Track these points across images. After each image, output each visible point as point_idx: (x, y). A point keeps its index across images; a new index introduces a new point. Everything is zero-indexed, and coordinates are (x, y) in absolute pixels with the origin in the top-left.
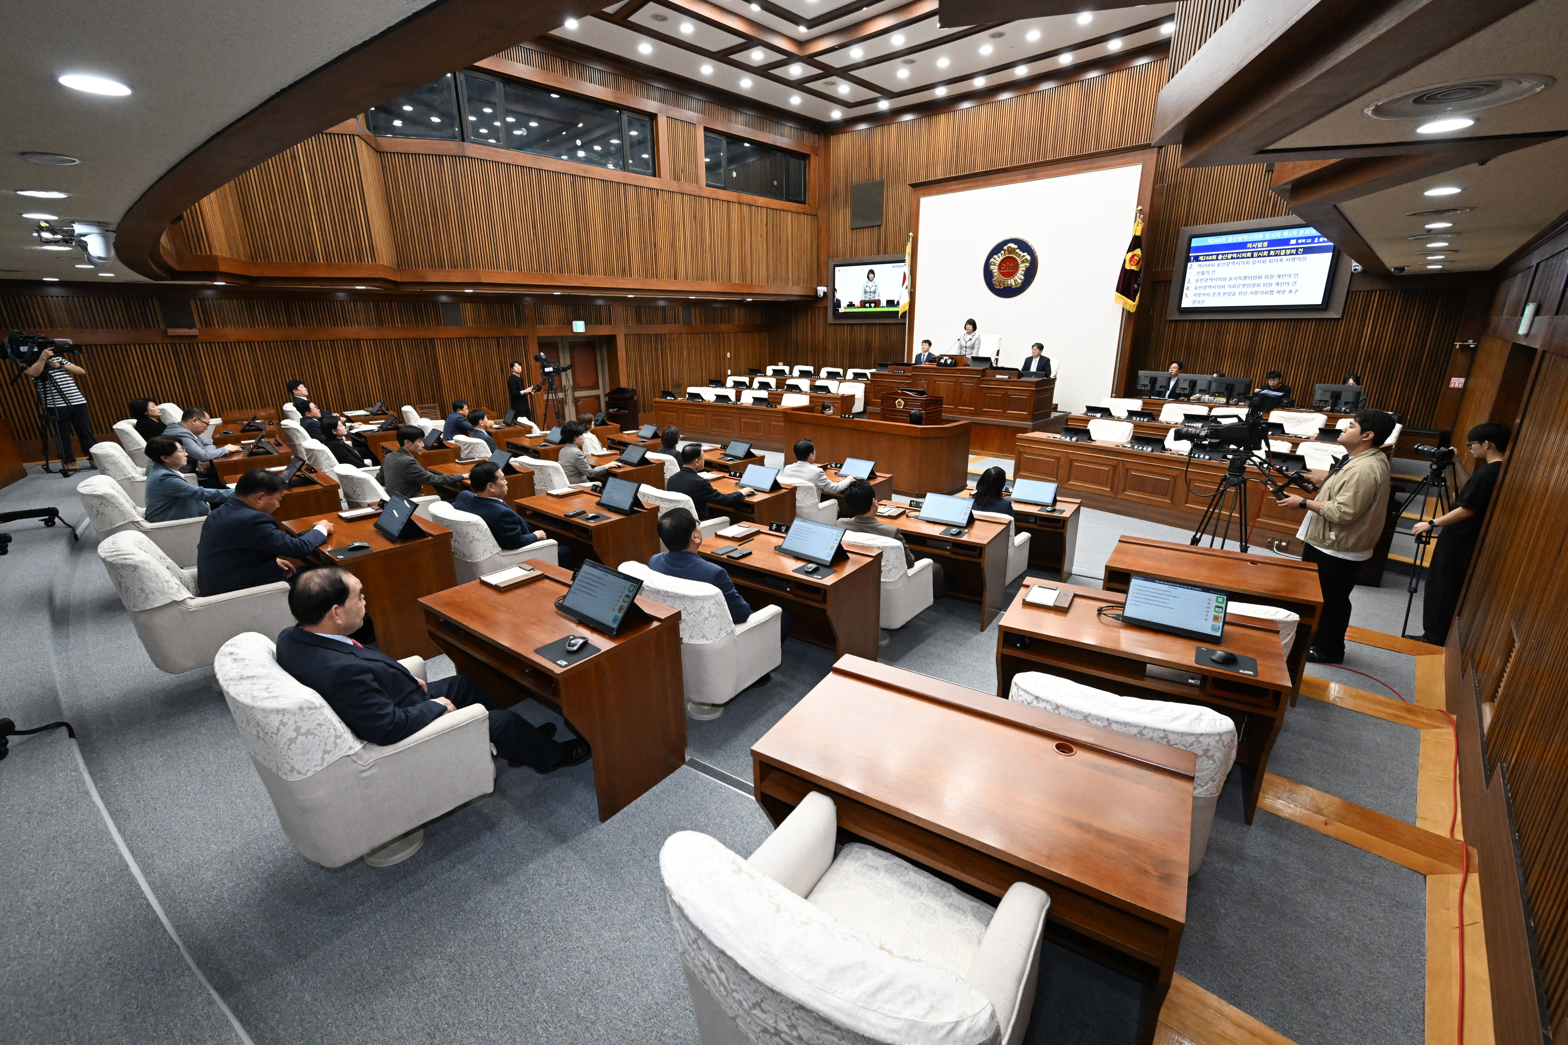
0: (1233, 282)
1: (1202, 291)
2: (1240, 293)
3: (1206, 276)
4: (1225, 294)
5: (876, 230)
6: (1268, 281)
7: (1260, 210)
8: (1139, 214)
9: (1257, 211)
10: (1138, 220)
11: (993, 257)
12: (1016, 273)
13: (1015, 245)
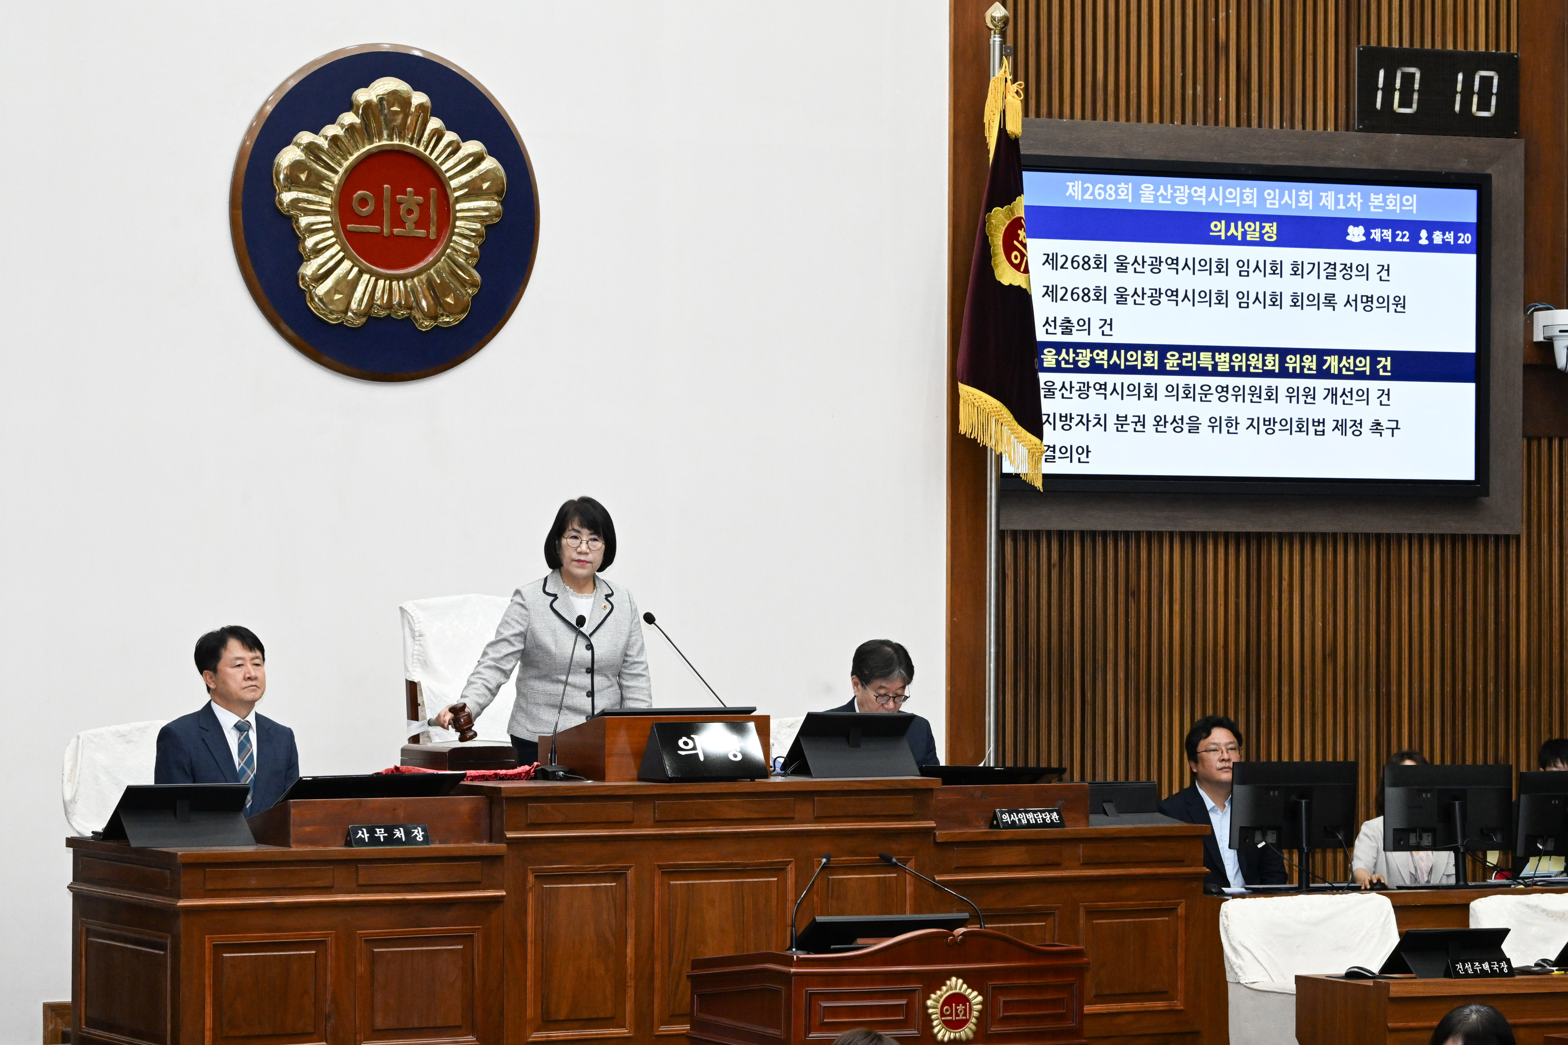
2: (1215, 423)
4: (1160, 422)
7: (1200, 89)
8: (996, 40)
9: (1190, 92)
10: (1001, 68)
11: (288, 143)
12: (433, 244)
13: (415, 89)
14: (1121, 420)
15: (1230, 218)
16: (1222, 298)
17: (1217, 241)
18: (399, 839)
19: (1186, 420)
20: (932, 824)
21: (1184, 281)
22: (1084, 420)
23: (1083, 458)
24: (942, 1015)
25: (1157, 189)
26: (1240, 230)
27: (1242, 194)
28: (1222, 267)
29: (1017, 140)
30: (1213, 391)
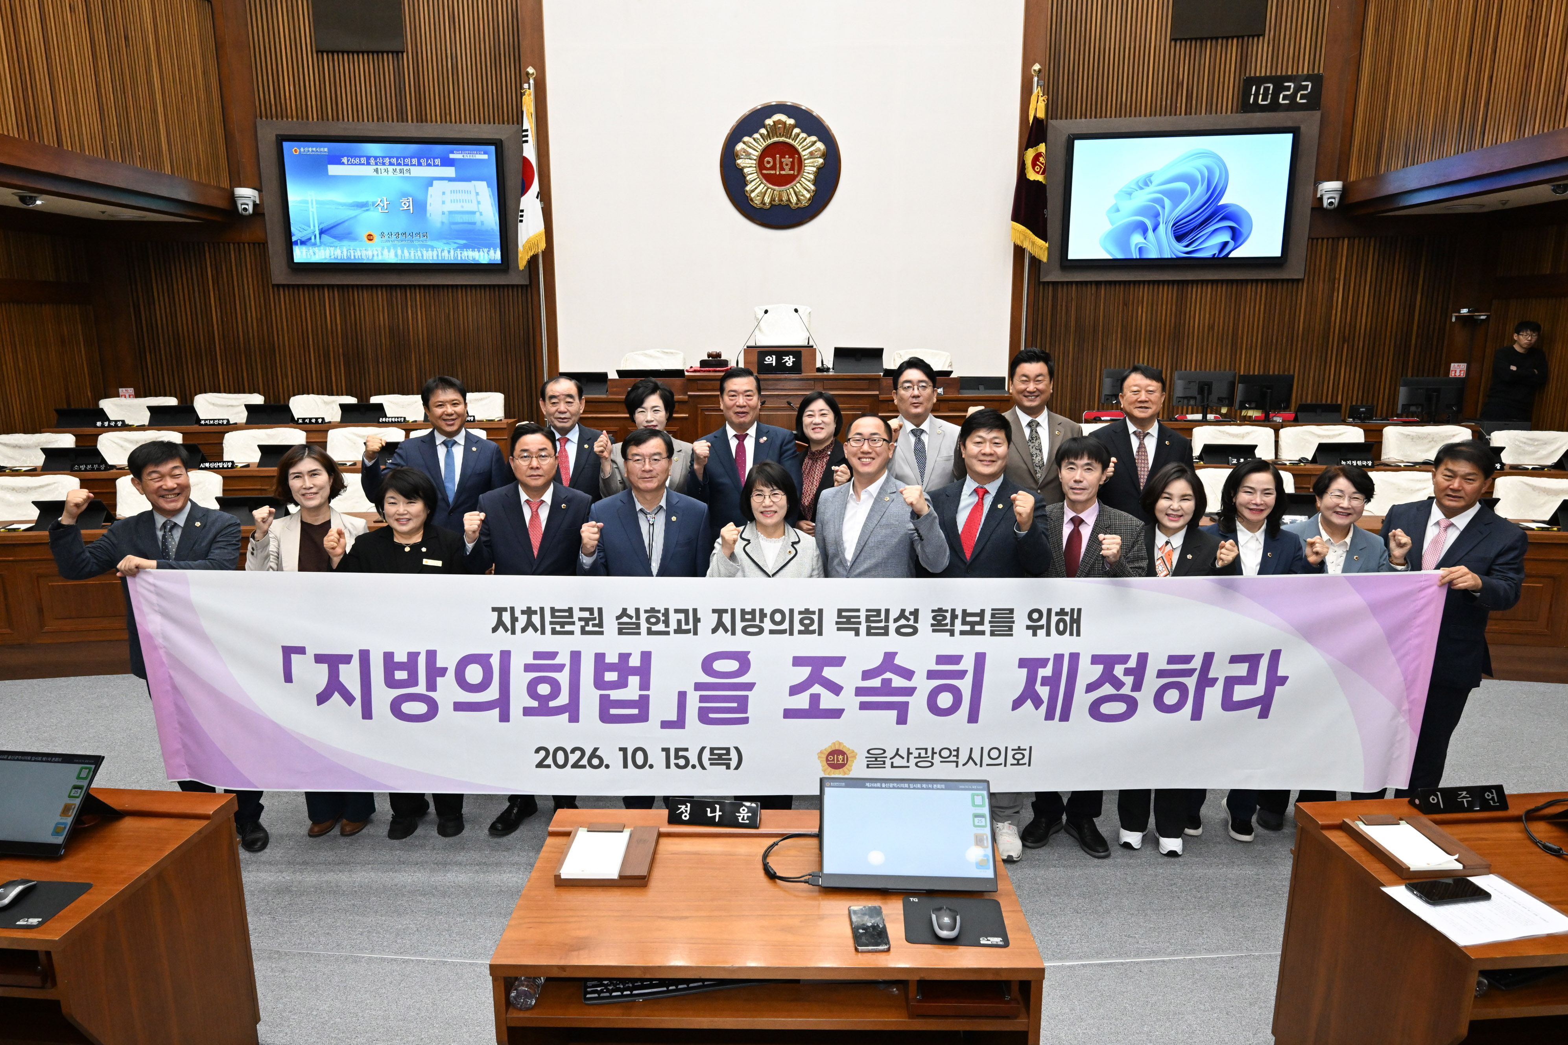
5: (389, 61)
7: (1169, 102)
8: (1036, 79)
9: (1164, 103)
10: (1036, 90)
11: (740, 141)
12: (796, 177)
13: (789, 117)
29: (1042, 120)
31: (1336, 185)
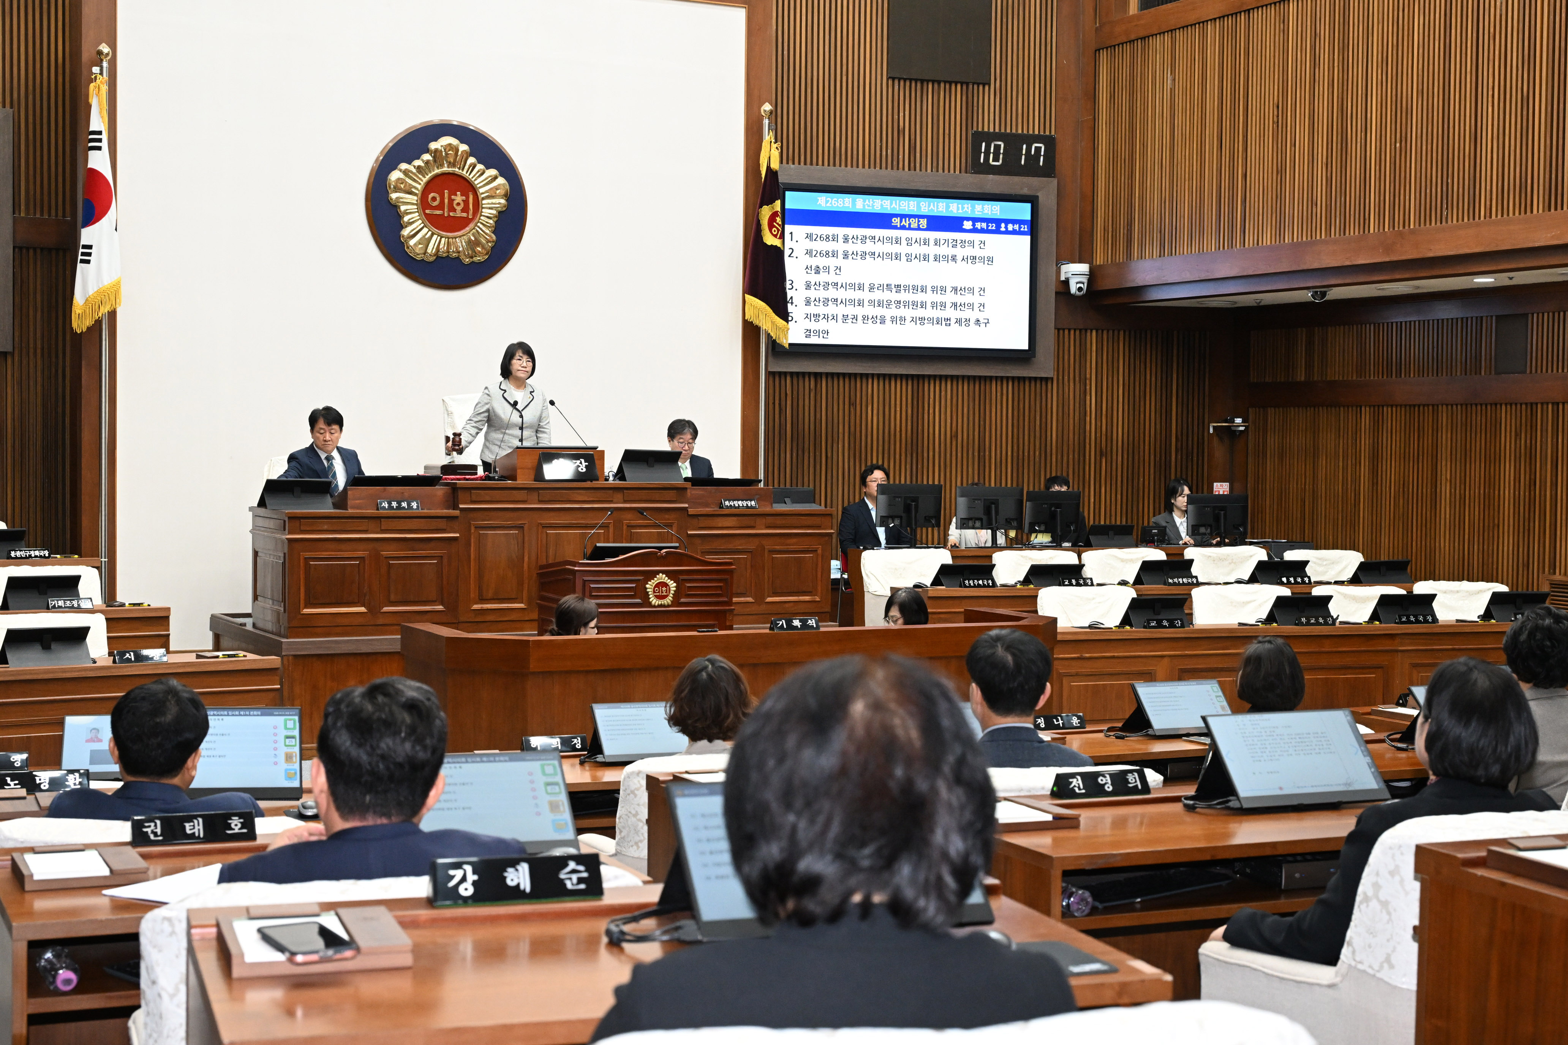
0: (878, 295)
1: (821, 310)
2: (893, 319)
3: (823, 277)
4: (865, 318)
6: (938, 298)
7: (889, 151)
8: (766, 122)
9: (884, 153)
10: (768, 137)
11: (395, 168)
12: (471, 220)
13: (462, 142)
14: (845, 318)
15: (902, 216)
16: (898, 257)
17: (895, 228)
18: (404, 508)
19: (879, 318)
20: (687, 505)
21: (878, 248)
22: (826, 317)
23: (825, 336)
24: (654, 592)
25: (864, 201)
26: (908, 222)
27: (909, 204)
28: (898, 241)
29: (776, 172)
30: (893, 303)
31: (1084, 268)
